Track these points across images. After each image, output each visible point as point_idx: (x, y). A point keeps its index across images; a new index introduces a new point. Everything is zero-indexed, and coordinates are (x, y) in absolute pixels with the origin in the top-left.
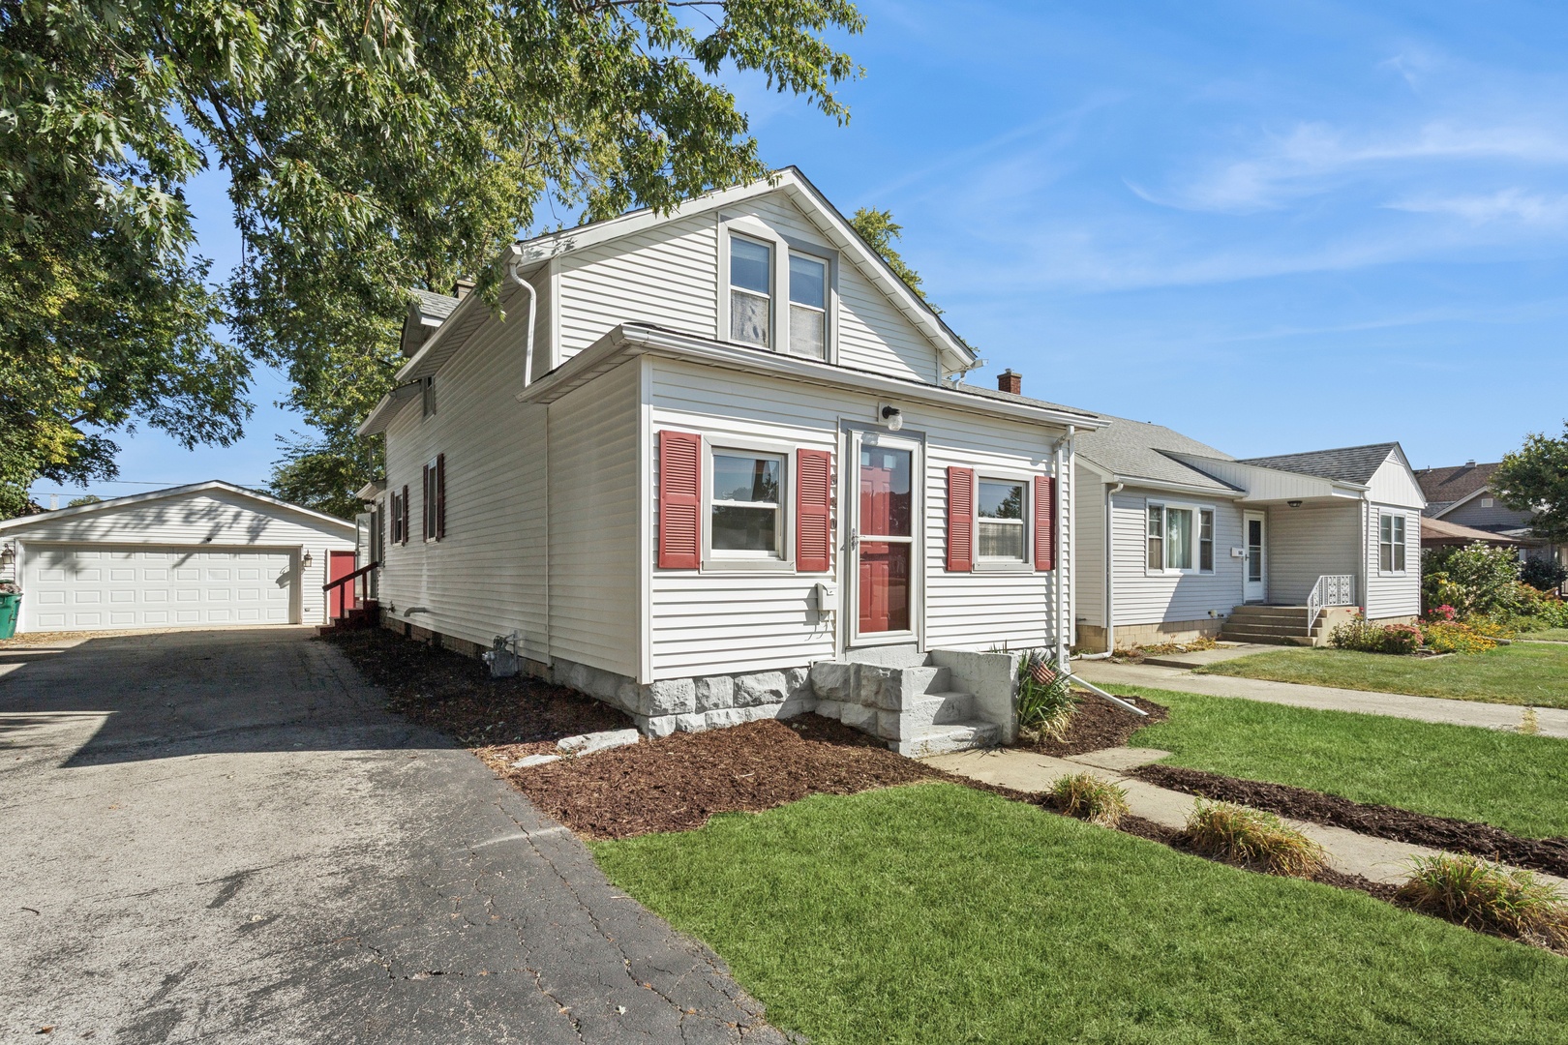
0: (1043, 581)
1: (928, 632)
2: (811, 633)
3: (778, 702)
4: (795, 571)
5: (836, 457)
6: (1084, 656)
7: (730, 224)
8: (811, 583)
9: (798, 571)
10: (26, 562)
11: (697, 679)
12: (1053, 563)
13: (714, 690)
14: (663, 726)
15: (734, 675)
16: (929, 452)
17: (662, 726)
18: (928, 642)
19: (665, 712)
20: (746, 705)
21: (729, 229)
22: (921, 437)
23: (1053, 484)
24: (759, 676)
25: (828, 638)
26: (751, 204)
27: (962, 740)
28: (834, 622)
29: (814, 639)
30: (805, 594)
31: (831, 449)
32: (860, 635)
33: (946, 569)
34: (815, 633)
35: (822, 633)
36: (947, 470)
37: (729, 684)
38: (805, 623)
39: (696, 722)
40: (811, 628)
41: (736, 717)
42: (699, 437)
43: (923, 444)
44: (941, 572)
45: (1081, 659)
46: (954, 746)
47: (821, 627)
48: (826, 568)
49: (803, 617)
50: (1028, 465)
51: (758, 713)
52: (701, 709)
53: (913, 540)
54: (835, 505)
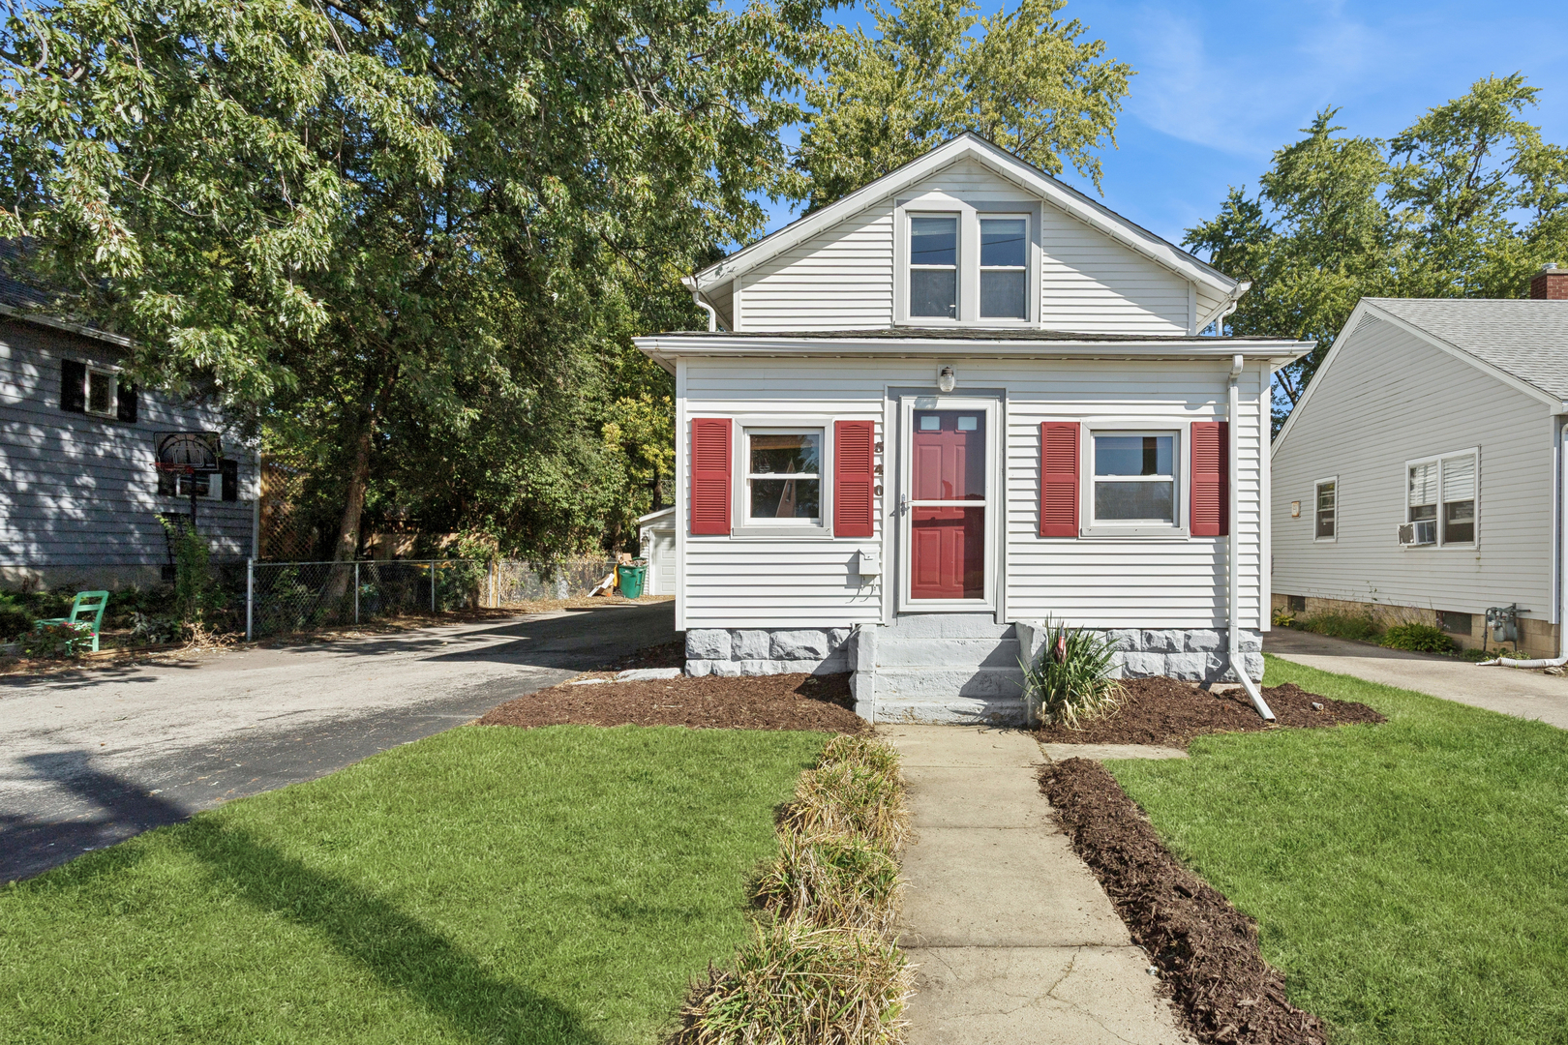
0: (1210, 549)
1: (1009, 602)
2: (854, 597)
3: (816, 659)
4: (832, 537)
5: (882, 424)
6: (1505, 660)
7: (907, 206)
8: (854, 548)
9: (836, 536)
10: (656, 546)
11: (731, 631)
12: (1224, 529)
13: (746, 642)
14: (698, 668)
15: (770, 630)
16: (1010, 408)
17: (696, 667)
18: (1009, 613)
19: (698, 657)
20: (780, 658)
21: (907, 211)
22: (1000, 394)
23: (1224, 429)
24: (796, 633)
25: (875, 602)
26: (933, 180)
27: (965, 713)
28: (881, 587)
29: (857, 602)
30: (847, 558)
31: (877, 418)
32: (911, 600)
33: (1039, 535)
34: (858, 596)
35: (868, 596)
36: (1041, 427)
37: (765, 638)
38: (846, 587)
39: (729, 668)
40: (854, 592)
41: (770, 668)
42: (730, 420)
43: (1003, 400)
44: (1033, 538)
45: (1500, 664)
46: (954, 718)
47: (867, 590)
48: (869, 533)
49: (843, 580)
50: (1182, 410)
51: (793, 667)
52: (735, 658)
53: (990, 504)
54: (881, 472)
